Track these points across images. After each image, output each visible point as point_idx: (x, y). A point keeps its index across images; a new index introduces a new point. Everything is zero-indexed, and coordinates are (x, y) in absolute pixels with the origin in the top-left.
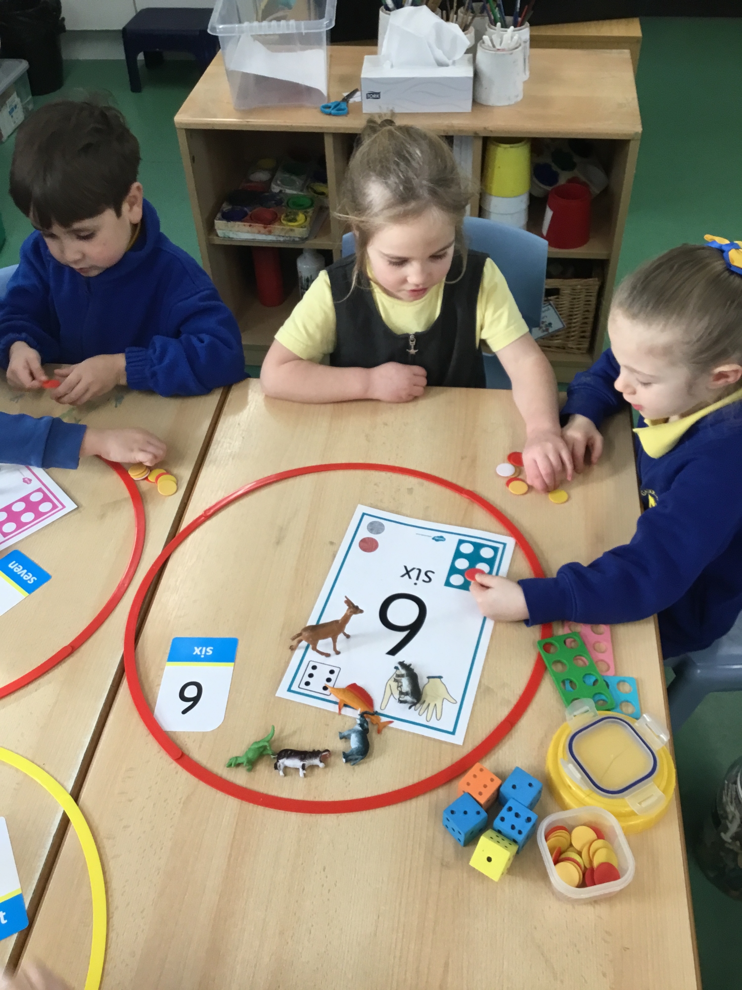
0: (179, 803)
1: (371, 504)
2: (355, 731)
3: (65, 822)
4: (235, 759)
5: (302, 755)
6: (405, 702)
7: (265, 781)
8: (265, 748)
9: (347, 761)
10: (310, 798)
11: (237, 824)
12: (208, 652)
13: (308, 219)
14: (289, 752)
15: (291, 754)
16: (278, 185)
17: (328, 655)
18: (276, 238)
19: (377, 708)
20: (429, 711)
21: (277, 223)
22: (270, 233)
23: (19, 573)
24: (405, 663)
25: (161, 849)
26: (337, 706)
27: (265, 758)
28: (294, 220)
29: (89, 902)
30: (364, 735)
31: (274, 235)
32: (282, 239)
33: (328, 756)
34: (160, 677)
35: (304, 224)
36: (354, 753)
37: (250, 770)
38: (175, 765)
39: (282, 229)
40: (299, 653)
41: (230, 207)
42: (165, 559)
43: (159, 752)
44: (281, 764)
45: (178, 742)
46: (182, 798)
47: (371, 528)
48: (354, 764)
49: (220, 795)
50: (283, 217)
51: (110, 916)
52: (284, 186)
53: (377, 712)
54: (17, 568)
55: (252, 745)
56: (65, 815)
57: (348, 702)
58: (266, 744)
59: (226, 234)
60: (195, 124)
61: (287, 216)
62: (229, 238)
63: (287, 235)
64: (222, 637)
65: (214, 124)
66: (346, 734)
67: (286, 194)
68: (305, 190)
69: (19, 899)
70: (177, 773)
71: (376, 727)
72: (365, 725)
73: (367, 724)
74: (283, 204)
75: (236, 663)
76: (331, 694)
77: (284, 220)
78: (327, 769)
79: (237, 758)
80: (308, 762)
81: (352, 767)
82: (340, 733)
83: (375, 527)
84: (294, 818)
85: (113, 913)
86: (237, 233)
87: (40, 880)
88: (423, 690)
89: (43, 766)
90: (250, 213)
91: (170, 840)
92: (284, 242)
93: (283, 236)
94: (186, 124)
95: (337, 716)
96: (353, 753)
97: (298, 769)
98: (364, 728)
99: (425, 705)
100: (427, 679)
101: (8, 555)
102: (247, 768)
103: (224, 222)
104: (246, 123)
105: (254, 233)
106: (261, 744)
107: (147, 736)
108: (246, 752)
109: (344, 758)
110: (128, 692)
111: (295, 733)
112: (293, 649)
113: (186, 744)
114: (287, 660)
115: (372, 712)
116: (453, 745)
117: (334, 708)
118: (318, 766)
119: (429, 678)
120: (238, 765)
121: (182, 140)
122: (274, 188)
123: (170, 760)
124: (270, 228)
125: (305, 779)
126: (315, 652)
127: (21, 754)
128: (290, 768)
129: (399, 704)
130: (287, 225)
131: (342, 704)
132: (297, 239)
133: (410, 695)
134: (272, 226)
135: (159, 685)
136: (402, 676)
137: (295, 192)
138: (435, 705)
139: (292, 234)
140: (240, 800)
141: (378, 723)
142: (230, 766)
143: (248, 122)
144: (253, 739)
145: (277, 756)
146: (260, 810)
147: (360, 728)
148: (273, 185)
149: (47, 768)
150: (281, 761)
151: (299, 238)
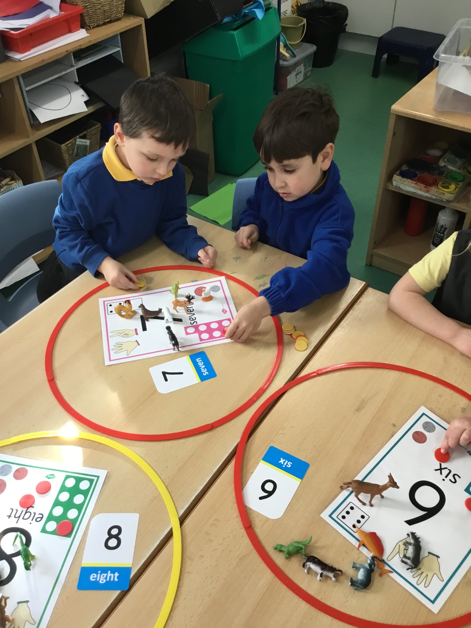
0: (237, 557)
1: (432, 408)
2: (364, 567)
3: (170, 535)
4: (280, 546)
5: (324, 566)
6: (406, 563)
7: (294, 571)
8: (301, 549)
9: (351, 585)
10: (319, 598)
11: (266, 590)
12: (288, 465)
13: (457, 189)
14: (316, 560)
15: (317, 561)
16: (445, 162)
17: (364, 504)
18: (431, 196)
19: (385, 558)
20: (421, 577)
21: (435, 187)
22: (428, 192)
23: (200, 366)
24: (415, 534)
25: (217, 582)
26: (358, 543)
27: (299, 555)
28: (447, 187)
29: (164, 594)
30: (370, 573)
31: (430, 194)
32: (434, 197)
33: (340, 575)
34: (255, 468)
35: (453, 192)
36: (359, 583)
37: (287, 558)
38: (243, 531)
39: (437, 191)
40: (345, 493)
41: (406, 168)
42: (283, 392)
43: (237, 517)
44: (308, 565)
45: (250, 516)
46: (240, 555)
47: (425, 426)
48: (355, 589)
49: (263, 566)
50: (440, 183)
51: (173, 609)
52: (449, 163)
53: (384, 560)
54: (200, 363)
55: (294, 542)
56: (171, 530)
57: (366, 544)
58: (303, 547)
59: (398, 185)
60: (404, 113)
61: (443, 183)
62: (399, 187)
63: (438, 196)
64: (300, 459)
65: (415, 116)
66: (358, 566)
67: (448, 169)
68: (462, 169)
69: (129, 570)
70: (243, 537)
71: (379, 571)
72: (373, 566)
73: (374, 566)
74: (443, 175)
75: (303, 481)
76: (356, 532)
77: (440, 185)
78: (337, 584)
79: (282, 546)
80: (325, 573)
81: (353, 590)
82: (354, 563)
83: (429, 427)
84: (304, 605)
85: (175, 608)
86: (405, 186)
87: (144, 564)
88: (421, 560)
89: (171, 493)
90: (419, 175)
91: (224, 579)
92: (435, 200)
93: (436, 196)
94: (398, 112)
95: (356, 550)
96: (357, 582)
97: (318, 574)
98: (371, 569)
99: (420, 572)
100: (428, 554)
101: (199, 353)
102: (286, 556)
103: (400, 177)
104: (438, 120)
105: (417, 189)
106: (300, 545)
107: (234, 503)
108: (289, 545)
109: (350, 582)
110: (233, 469)
111: (324, 547)
112: (342, 488)
113: (255, 520)
114: (336, 494)
115: (380, 559)
116: (430, 611)
117: (356, 544)
118: (331, 578)
119: (429, 553)
120: (281, 551)
121: (392, 121)
122: (441, 163)
123: (242, 526)
124: (428, 189)
125: (320, 582)
126: (356, 498)
127: (162, 479)
128: (313, 570)
129: (401, 562)
130: (441, 190)
131: (362, 544)
132: (445, 200)
133: (411, 561)
134: (430, 187)
135: (252, 473)
136: (410, 544)
137: (454, 169)
138: (427, 575)
139: (442, 196)
140: (274, 575)
141: (382, 568)
142: (276, 549)
143: (439, 119)
144: (296, 539)
145: (307, 558)
146: (284, 588)
147: (368, 567)
148: (441, 161)
149: (172, 495)
150: (308, 563)
151: (446, 200)
